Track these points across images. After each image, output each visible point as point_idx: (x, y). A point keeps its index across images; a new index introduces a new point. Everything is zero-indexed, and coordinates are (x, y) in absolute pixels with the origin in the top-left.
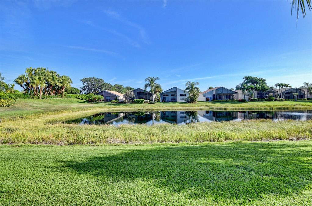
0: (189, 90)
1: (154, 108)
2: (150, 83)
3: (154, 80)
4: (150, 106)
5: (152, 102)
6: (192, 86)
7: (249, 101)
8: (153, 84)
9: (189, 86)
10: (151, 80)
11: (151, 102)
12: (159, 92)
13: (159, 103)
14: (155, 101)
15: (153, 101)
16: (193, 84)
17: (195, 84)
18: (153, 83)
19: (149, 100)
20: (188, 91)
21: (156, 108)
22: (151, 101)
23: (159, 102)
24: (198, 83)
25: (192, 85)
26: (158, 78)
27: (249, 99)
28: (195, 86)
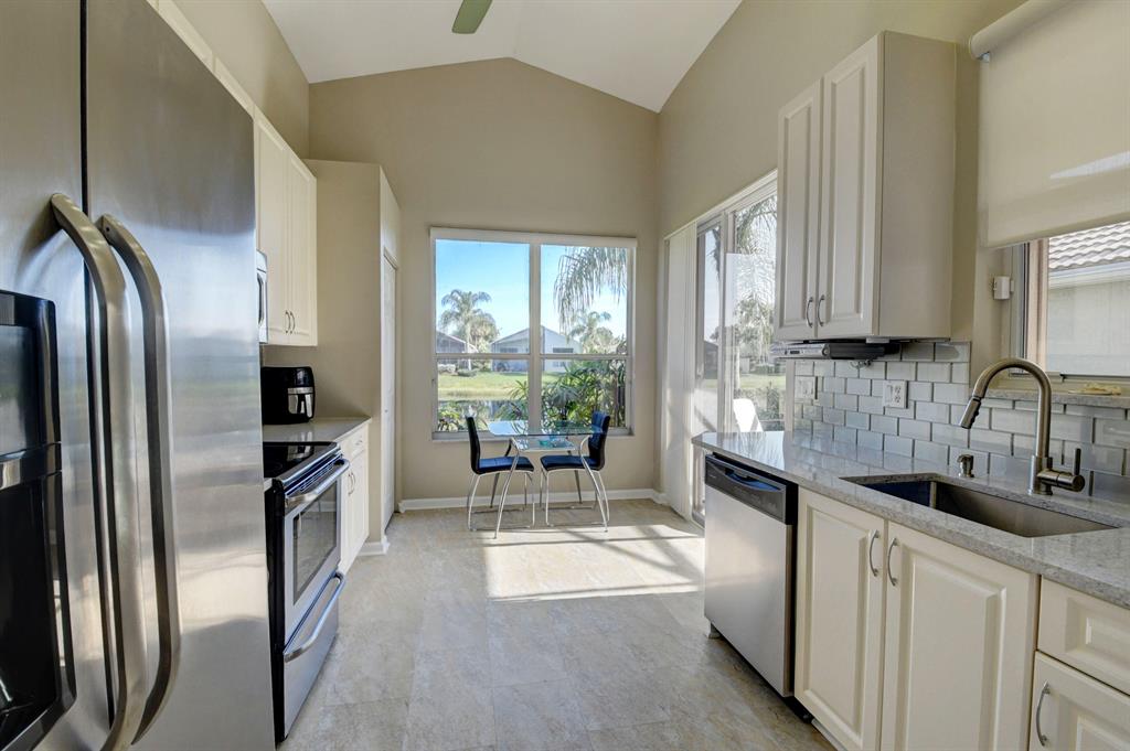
0: (582, 335)
1: (472, 389)
2: (457, 310)
3: (471, 301)
4: (458, 384)
5: (465, 371)
6: (591, 325)
7: (751, 372)
8: (470, 314)
9: (581, 323)
10: (464, 302)
11: (460, 371)
12: (486, 338)
13: (488, 374)
14: (473, 367)
15: (467, 367)
16: (594, 316)
17: (598, 317)
18: (468, 310)
19: (454, 366)
20: (577, 338)
21: (478, 390)
22: (462, 367)
23: (488, 371)
24: (607, 316)
25: (590, 320)
26: (484, 297)
27: (752, 366)
28: (600, 325)
